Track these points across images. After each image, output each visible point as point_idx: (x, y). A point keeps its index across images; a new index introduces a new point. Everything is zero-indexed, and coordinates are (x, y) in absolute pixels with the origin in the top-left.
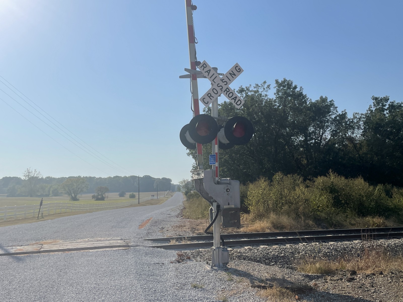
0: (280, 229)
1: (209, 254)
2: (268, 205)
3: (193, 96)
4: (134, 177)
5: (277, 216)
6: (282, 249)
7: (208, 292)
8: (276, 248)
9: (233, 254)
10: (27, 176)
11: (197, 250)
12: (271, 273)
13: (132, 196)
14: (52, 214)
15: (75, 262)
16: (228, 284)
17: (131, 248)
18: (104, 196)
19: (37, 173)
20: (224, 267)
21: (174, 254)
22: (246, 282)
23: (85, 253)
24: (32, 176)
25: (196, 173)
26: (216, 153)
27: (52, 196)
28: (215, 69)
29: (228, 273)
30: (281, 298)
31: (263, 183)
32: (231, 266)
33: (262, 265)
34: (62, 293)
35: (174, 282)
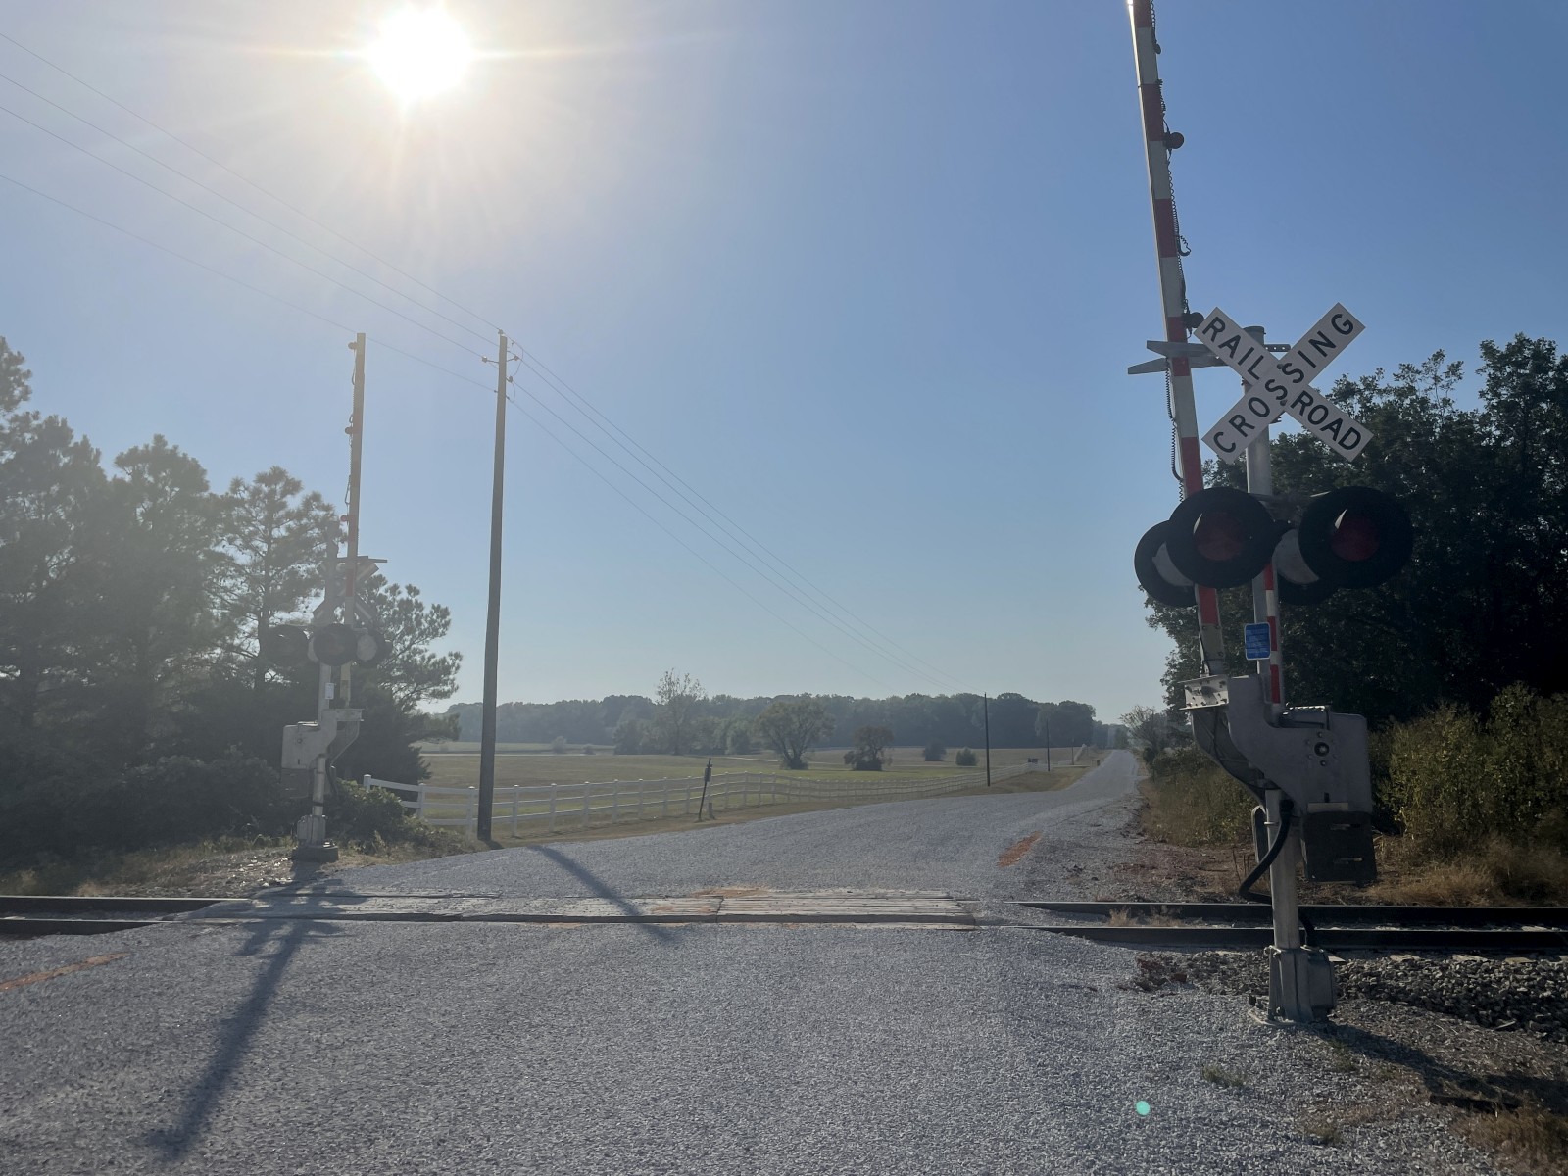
0: (1532, 898)
1: (1253, 970)
2: (1475, 805)
3: (1179, 429)
4: (968, 700)
5: (1517, 848)
6: (1544, 971)
7: (1263, 1101)
8: (1519, 966)
9: (1348, 976)
10: (665, 693)
11: (1210, 953)
12: (1508, 1056)
13: (967, 761)
14: (738, 805)
15: (818, 959)
16: (1338, 1084)
17: (983, 927)
18: (879, 755)
19: (691, 685)
20: (1316, 1019)
21: (1126, 961)
22: (1409, 1082)
23: (843, 934)
24: (679, 692)
25: (1200, 689)
26: (1272, 620)
27: (733, 753)
28: (1257, 332)
29: (1337, 1044)
30: (1554, 1151)
31: (1450, 725)
32: (1346, 1020)
33: (1467, 1024)
34: (792, 1049)
35: (1138, 1053)
